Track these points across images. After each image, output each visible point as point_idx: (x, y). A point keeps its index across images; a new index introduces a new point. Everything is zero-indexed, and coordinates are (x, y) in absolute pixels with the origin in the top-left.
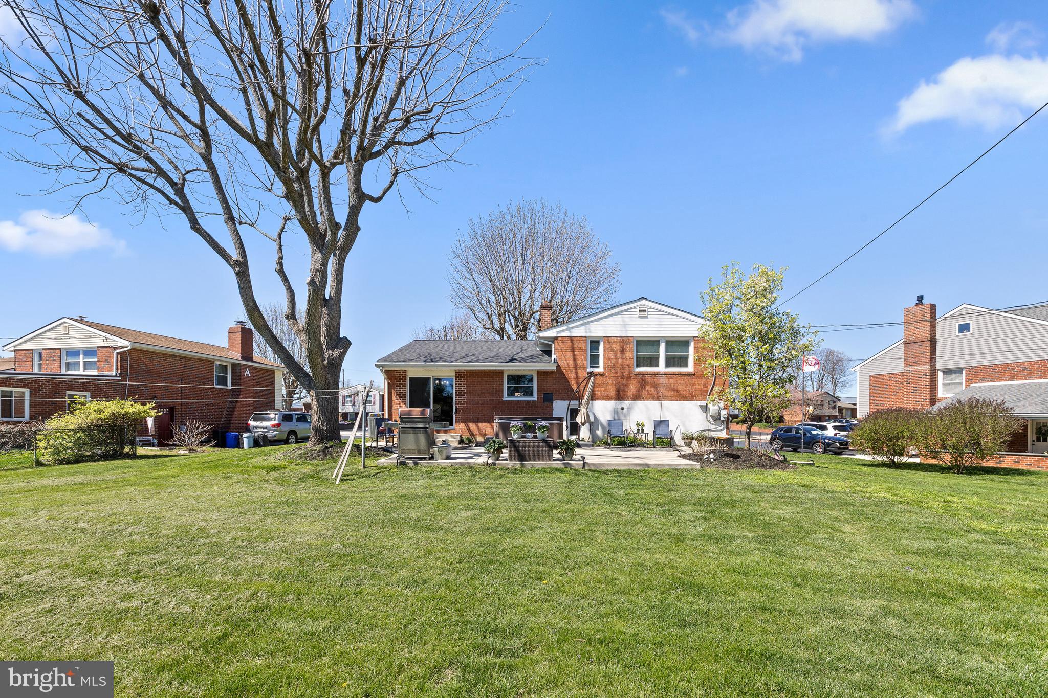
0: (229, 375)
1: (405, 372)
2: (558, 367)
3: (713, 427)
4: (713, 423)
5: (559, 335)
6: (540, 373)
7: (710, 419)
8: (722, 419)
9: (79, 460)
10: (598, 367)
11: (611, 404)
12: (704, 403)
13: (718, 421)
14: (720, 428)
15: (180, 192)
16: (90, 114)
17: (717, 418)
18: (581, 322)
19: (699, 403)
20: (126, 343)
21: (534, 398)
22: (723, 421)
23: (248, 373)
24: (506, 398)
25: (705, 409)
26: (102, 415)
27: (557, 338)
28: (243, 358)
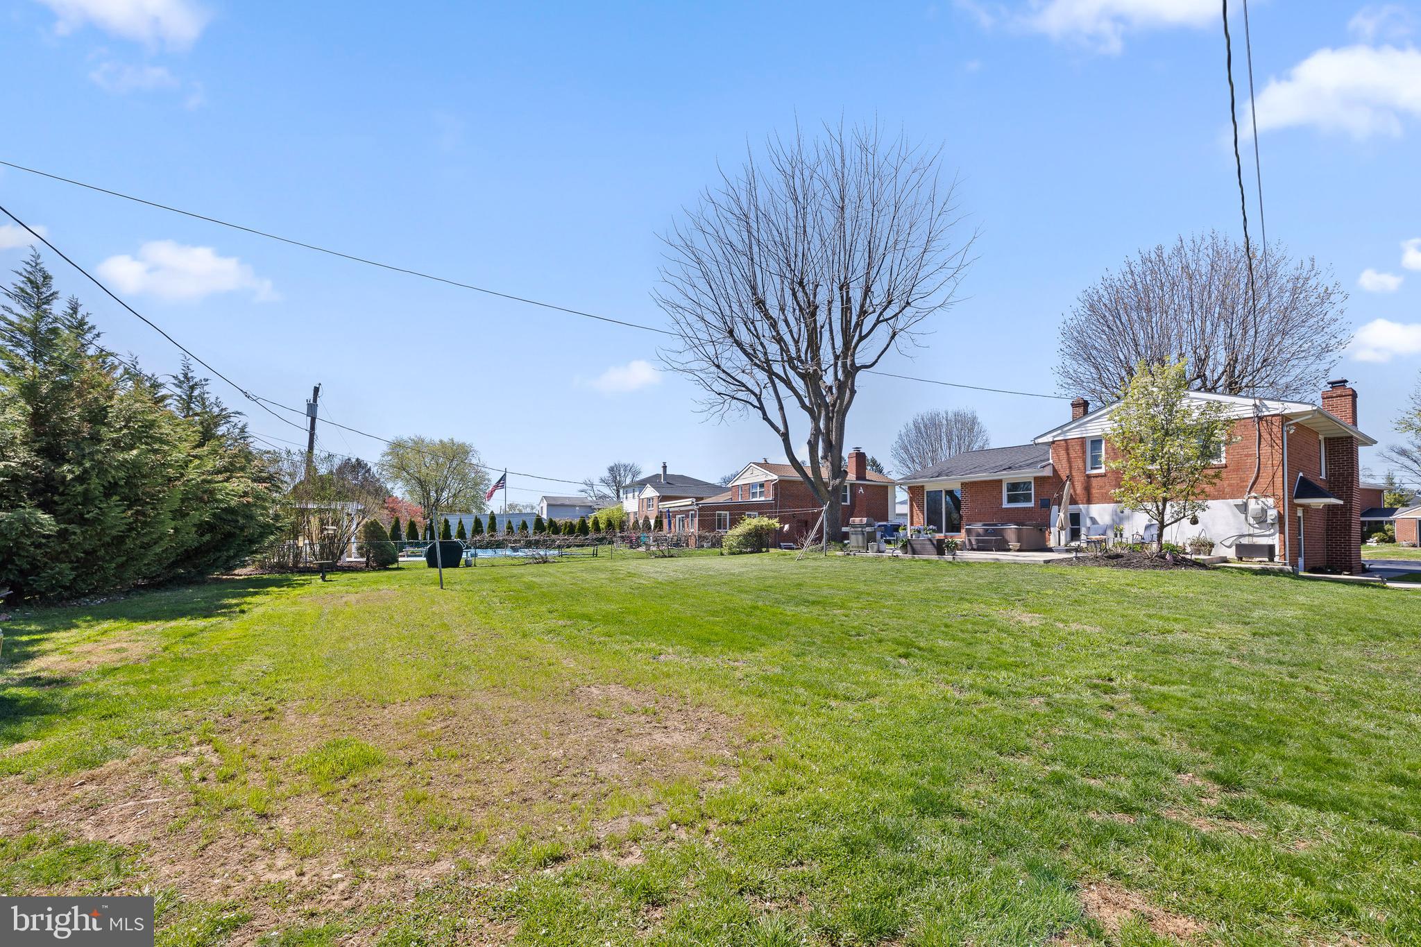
0: (848, 493)
1: (923, 486)
2: (1055, 471)
3: (1257, 531)
4: (1257, 526)
5: (1055, 439)
6: (1036, 478)
7: (1251, 521)
8: (1269, 521)
9: (741, 553)
10: (1101, 468)
11: (1110, 507)
12: (1239, 501)
13: (1264, 525)
14: (1268, 533)
15: (759, 400)
16: (723, 376)
17: (1261, 519)
18: (1077, 424)
19: (1232, 502)
20: (775, 477)
21: (1031, 504)
22: (1272, 524)
23: (861, 490)
24: (1005, 505)
25: (1244, 508)
26: (750, 527)
27: (1053, 442)
28: (858, 478)
